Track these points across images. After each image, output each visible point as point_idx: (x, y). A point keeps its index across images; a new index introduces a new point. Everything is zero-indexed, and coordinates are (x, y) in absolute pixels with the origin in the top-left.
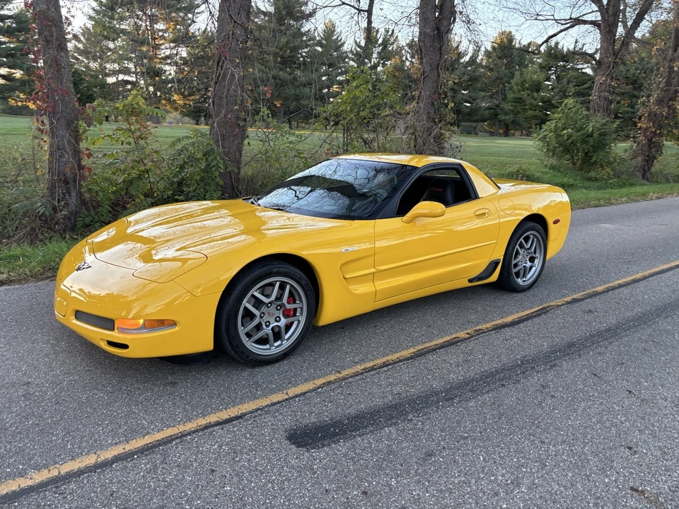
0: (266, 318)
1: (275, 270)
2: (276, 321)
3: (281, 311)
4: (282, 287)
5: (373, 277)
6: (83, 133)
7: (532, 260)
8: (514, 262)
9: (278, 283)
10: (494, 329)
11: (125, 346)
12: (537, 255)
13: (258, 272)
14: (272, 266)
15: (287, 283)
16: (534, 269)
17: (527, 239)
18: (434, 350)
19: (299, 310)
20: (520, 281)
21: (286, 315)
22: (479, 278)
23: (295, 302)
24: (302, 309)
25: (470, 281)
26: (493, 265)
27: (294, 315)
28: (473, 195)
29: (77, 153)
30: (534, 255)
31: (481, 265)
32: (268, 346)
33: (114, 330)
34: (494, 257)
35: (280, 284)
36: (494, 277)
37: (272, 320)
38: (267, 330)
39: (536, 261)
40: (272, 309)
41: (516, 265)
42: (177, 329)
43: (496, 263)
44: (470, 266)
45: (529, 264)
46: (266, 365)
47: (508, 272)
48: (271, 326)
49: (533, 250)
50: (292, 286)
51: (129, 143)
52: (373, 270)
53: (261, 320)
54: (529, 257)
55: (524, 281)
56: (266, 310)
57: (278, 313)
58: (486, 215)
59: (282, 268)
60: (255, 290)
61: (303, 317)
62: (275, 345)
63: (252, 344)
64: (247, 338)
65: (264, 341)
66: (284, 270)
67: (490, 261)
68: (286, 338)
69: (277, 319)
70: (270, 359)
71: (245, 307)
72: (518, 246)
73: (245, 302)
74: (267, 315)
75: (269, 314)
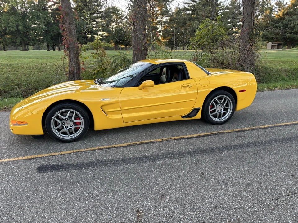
1: (66, 106)
2: (71, 126)
3: (73, 123)
4: (72, 112)
5: (121, 112)
7: (226, 110)
8: (210, 111)
9: (69, 112)
12: (229, 107)
13: (58, 106)
14: (65, 104)
15: (74, 112)
17: (220, 99)
19: (82, 123)
20: (216, 120)
21: (75, 124)
22: (188, 116)
23: (80, 120)
25: (183, 117)
26: (196, 111)
27: (80, 125)
28: (187, 77)
29: (78, 63)
30: (226, 107)
31: (188, 110)
32: (67, 136)
34: (196, 107)
36: (199, 116)
38: (65, 130)
39: (229, 110)
40: (69, 121)
42: (27, 125)
43: (198, 110)
44: (181, 110)
45: (223, 112)
47: (206, 114)
48: (68, 128)
49: (225, 105)
50: (76, 113)
52: (120, 109)
53: (63, 125)
54: (223, 108)
55: (220, 120)
56: (65, 122)
57: (71, 123)
58: (189, 87)
59: (70, 105)
60: (58, 113)
61: (83, 126)
62: (71, 135)
63: (60, 134)
64: (57, 132)
65: (65, 133)
66: (70, 106)
67: (193, 108)
68: (76, 133)
69: (71, 125)
70: (67, 141)
71: (54, 119)
72: (213, 102)
73: (53, 117)
74: (66, 124)
75: (67, 123)
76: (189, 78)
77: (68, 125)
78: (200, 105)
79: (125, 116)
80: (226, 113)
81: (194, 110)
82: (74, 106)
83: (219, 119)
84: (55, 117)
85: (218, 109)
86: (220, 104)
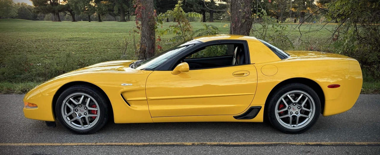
1: (79, 89)
3: (87, 110)
4: (86, 98)
5: (147, 102)
7: (305, 113)
8: (277, 112)
12: (311, 109)
14: (78, 87)
15: (88, 97)
16: (307, 119)
21: (90, 112)
22: (244, 116)
23: (96, 108)
24: (97, 111)
25: (236, 117)
26: (256, 110)
27: (96, 114)
30: (305, 109)
31: (243, 108)
32: (81, 126)
34: (255, 104)
35: (84, 97)
36: (260, 117)
37: (83, 114)
38: (78, 118)
39: (310, 114)
40: (82, 108)
41: (283, 113)
42: (37, 108)
43: (259, 108)
45: (300, 115)
48: (82, 116)
49: (303, 105)
50: (91, 99)
52: (145, 98)
53: (76, 113)
54: (300, 110)
55: (294, 127)
56: (79, 108)
57: (85, 111)
58: (245, 75)
59: (83, 89)
60: (70, 97)
61: (98, 116)
62: (85, 126)
63: (72, 123)
64: (69, 119)
65: (77, 122)
66: (84, 90)
67: (250, 106)
68: (91, 124)
69: (85, 114)
71: (65, 104)
72: (283, 100)
73: (64, 102)
74: (79, 111)
75: (81, 110)
76: (249, 63)
77: (81, 113)
78: (261, 102)
79: (154, 108)
80: (305, 118)
81: (251, 109)
82: (88, 89)
83: (292, 126)
84: (66, 101)
85: (291, 110)
86: (295, 103)
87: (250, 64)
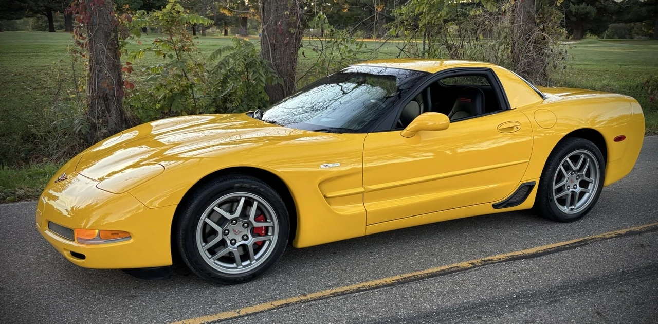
0: (231, 236)
1: (237, 185)
2: (243, 239)
3: (249, 229)
4: (249, 203)
5: (363, 197)
6: (123, 46)
7: (584, 184)
8: (555, 187)
9: (243, 200)
10: (506, 260)
11: (82, 257)
12: (592, 178)
13: (217, 185)
14: (234, 181)
15: (255, 200)
16: (587, 195)
17: (575, 159)
18: (422, 278)
19: (270, 229)
20: (565, 209)
21: (255, 232)
22: (507, 203)
23: (265, 221)
24: (273, 227)
25: (495, 206)
26: (527, 189)
27: (266, 234)
28: (503, 106)
30: (586, 179)
31: (508, 188)
32: (234, 266)
33: (74, 241)
34: (527, 179)
35: (245, 200)
36: (529, 202)
37: (239, 238)
38: (230, 249)
39: (590, 186)
40: (239, 227)
41: (560, 190)
42: (132, 240)
43: (530, 186)
44: (492, 189)
45: (579, 189)
46: (232, 285)
47: (547, 198)
48: (238, 244)
49: (584, 173)
50: (259, 202)
51: (171, 56)
52: (362, 189)
53: (225, 237)
54: (579, 180)
55: (572, 209)
56: (231, 227)
57: (245, 231)
58: (515, 129)
59: (246, 183)
60: (215, 205)
61: (274, 237)
62: (244, 264)
63: (216, 262)
64: (210, 255)
65: (229, 259)
66: (247, 185)
67: (521, 183)
68: (256, 257)
69: (245, 237)
70: (236, 279)
71: (204, 222)
72: (562, 168)
73: (204, 216)
74: (232, 232)
75: (234, 231)
76: (508, 108)
77: (237, 236)
78: (534, 175)
79: (374, 206)
80: (584, 194)
81: (523, 186)
82: (255, 184)
83: (570, 208)
84: (206, 216)
85: (569, 183)
86: (574, 171)
87: (511, 109)
